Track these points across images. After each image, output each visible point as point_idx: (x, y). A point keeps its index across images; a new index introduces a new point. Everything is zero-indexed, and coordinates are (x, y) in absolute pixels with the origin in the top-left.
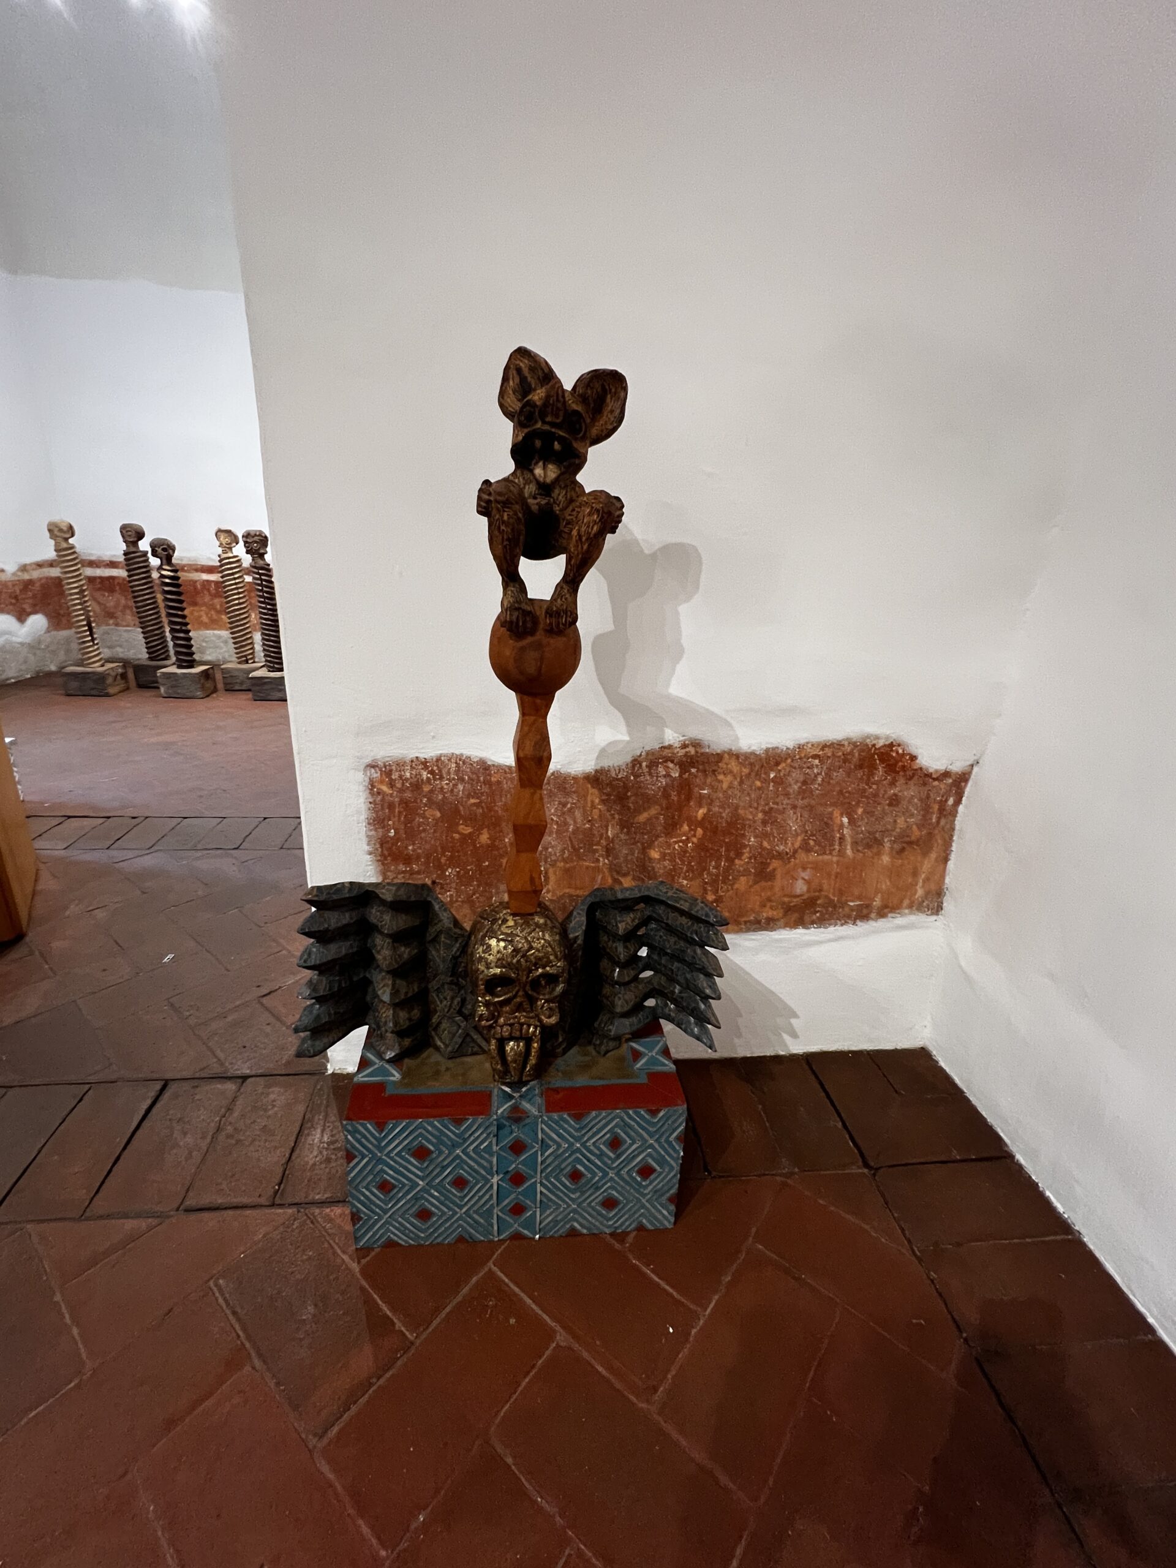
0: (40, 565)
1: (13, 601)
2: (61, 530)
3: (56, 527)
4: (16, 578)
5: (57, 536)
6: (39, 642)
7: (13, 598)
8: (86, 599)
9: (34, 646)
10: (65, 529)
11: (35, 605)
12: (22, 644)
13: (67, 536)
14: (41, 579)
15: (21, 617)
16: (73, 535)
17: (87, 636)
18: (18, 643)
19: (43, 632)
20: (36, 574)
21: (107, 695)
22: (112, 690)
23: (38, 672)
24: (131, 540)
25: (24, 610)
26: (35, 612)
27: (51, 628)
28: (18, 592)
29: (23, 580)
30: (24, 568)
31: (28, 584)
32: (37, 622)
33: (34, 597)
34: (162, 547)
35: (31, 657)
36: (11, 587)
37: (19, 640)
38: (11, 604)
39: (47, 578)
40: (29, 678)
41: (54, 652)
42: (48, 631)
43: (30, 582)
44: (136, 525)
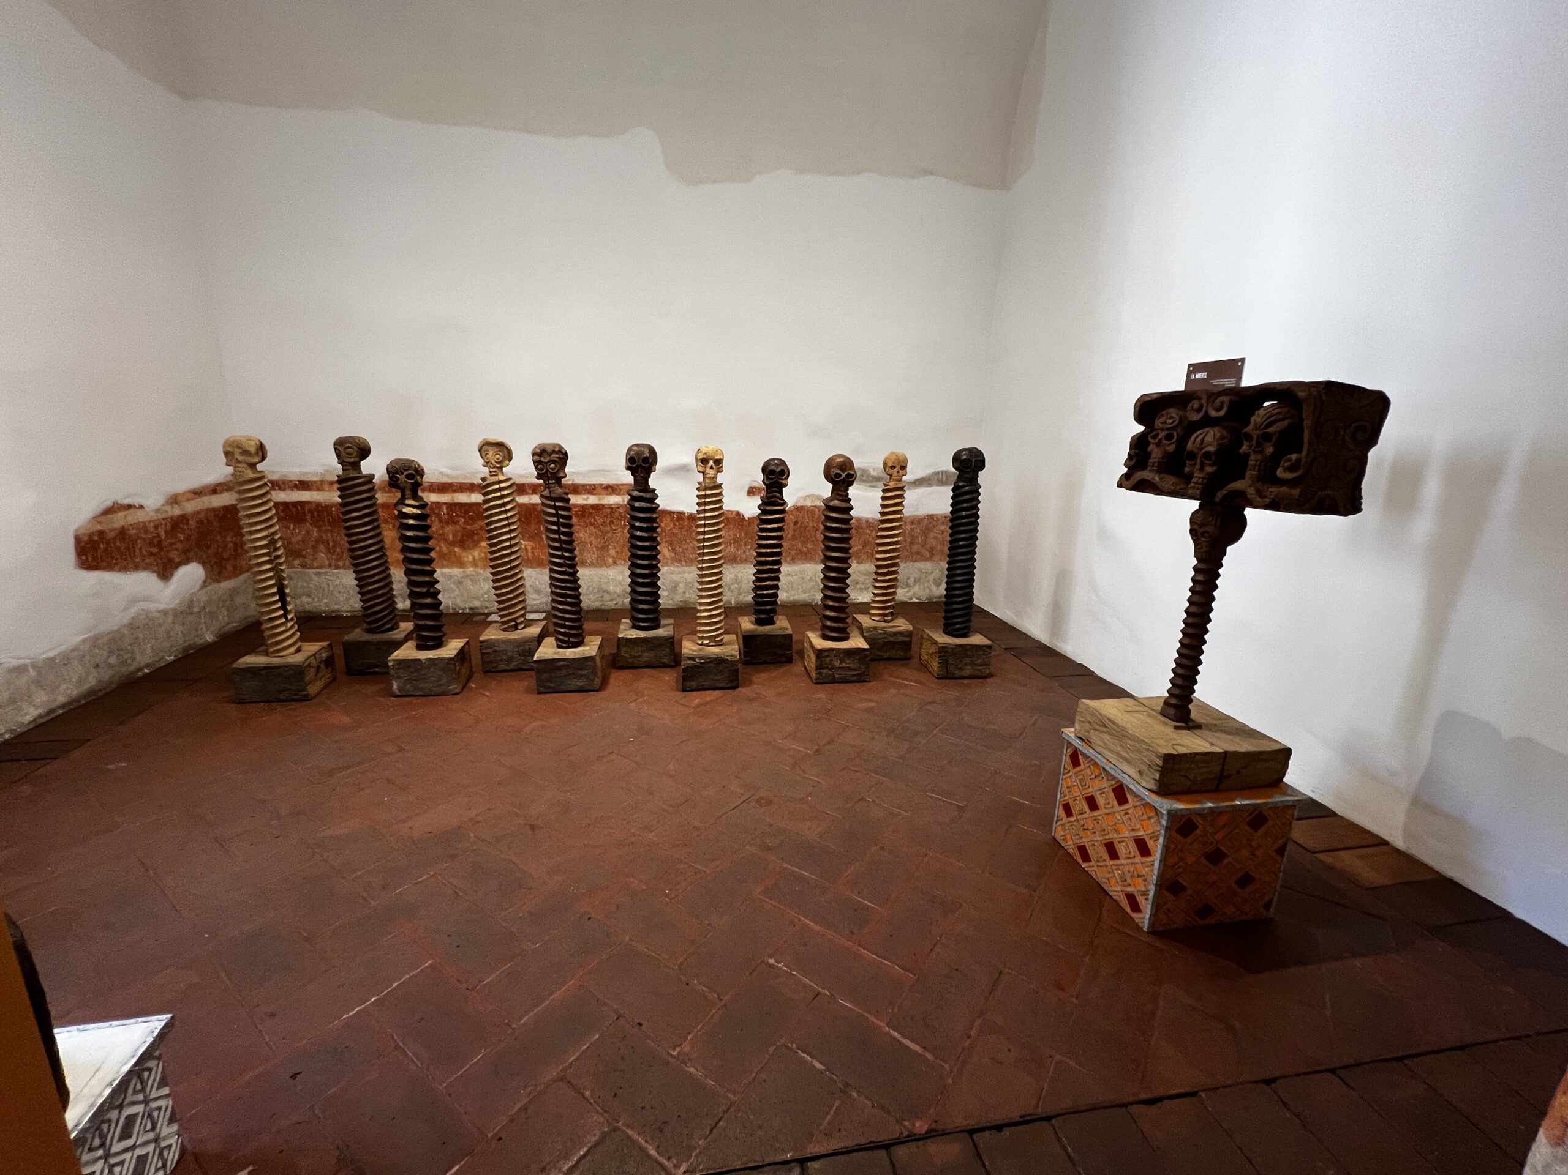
0: (197, 493)
1: (155, 550)
2: (246, 452)
3: (239, 447)
4: (160, 516)
5: (238, 461)
6: (190, 604)
7: (155, 547)
8: (279, 553)
9: (185, 612)
10: (253, 450)
11: (186, 551)
12: (165, 613)
13: (256, 460)
14: (198, 513)
15: (165, 572)
16: (263, 458)
17: (277, 610)
18: (159, 612)
19: (198, 587)
20: (191, 507)
21: (306, 698)
22: (312, 690)
23: (185, 649)
24: (352, 460)
25: (171, 560)
26: (186, 561)
27: (209, 580)
28: (163, 535)
29: (172, 518)
30: (174, 500)
31: (177, 523)
32: (190, 574)
33: (188, 538)
34: (406, 473)
35: (179, 629)
36: (152, 530)
37: (161, 607)
38: (152, 554)
39: (208, 510)
40: (174, 661)
41: (212, 615)
42: (205, 585)
43: (183, 519)
44: (359, 438)
